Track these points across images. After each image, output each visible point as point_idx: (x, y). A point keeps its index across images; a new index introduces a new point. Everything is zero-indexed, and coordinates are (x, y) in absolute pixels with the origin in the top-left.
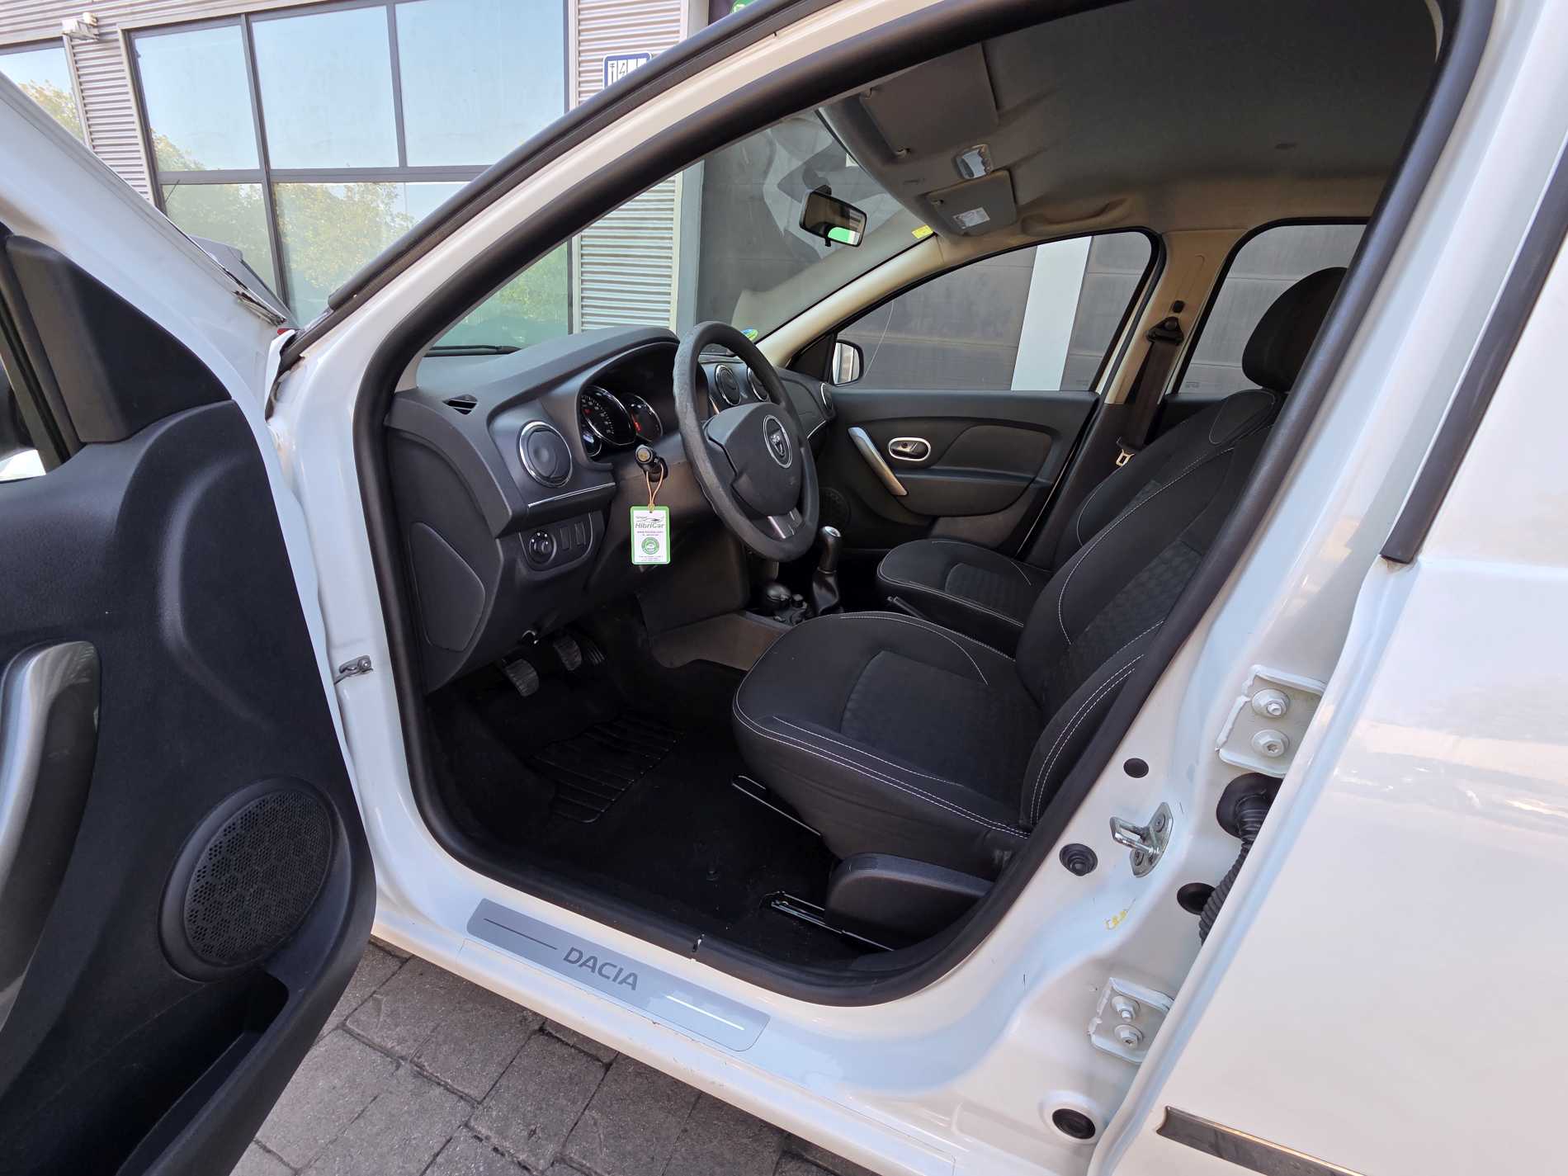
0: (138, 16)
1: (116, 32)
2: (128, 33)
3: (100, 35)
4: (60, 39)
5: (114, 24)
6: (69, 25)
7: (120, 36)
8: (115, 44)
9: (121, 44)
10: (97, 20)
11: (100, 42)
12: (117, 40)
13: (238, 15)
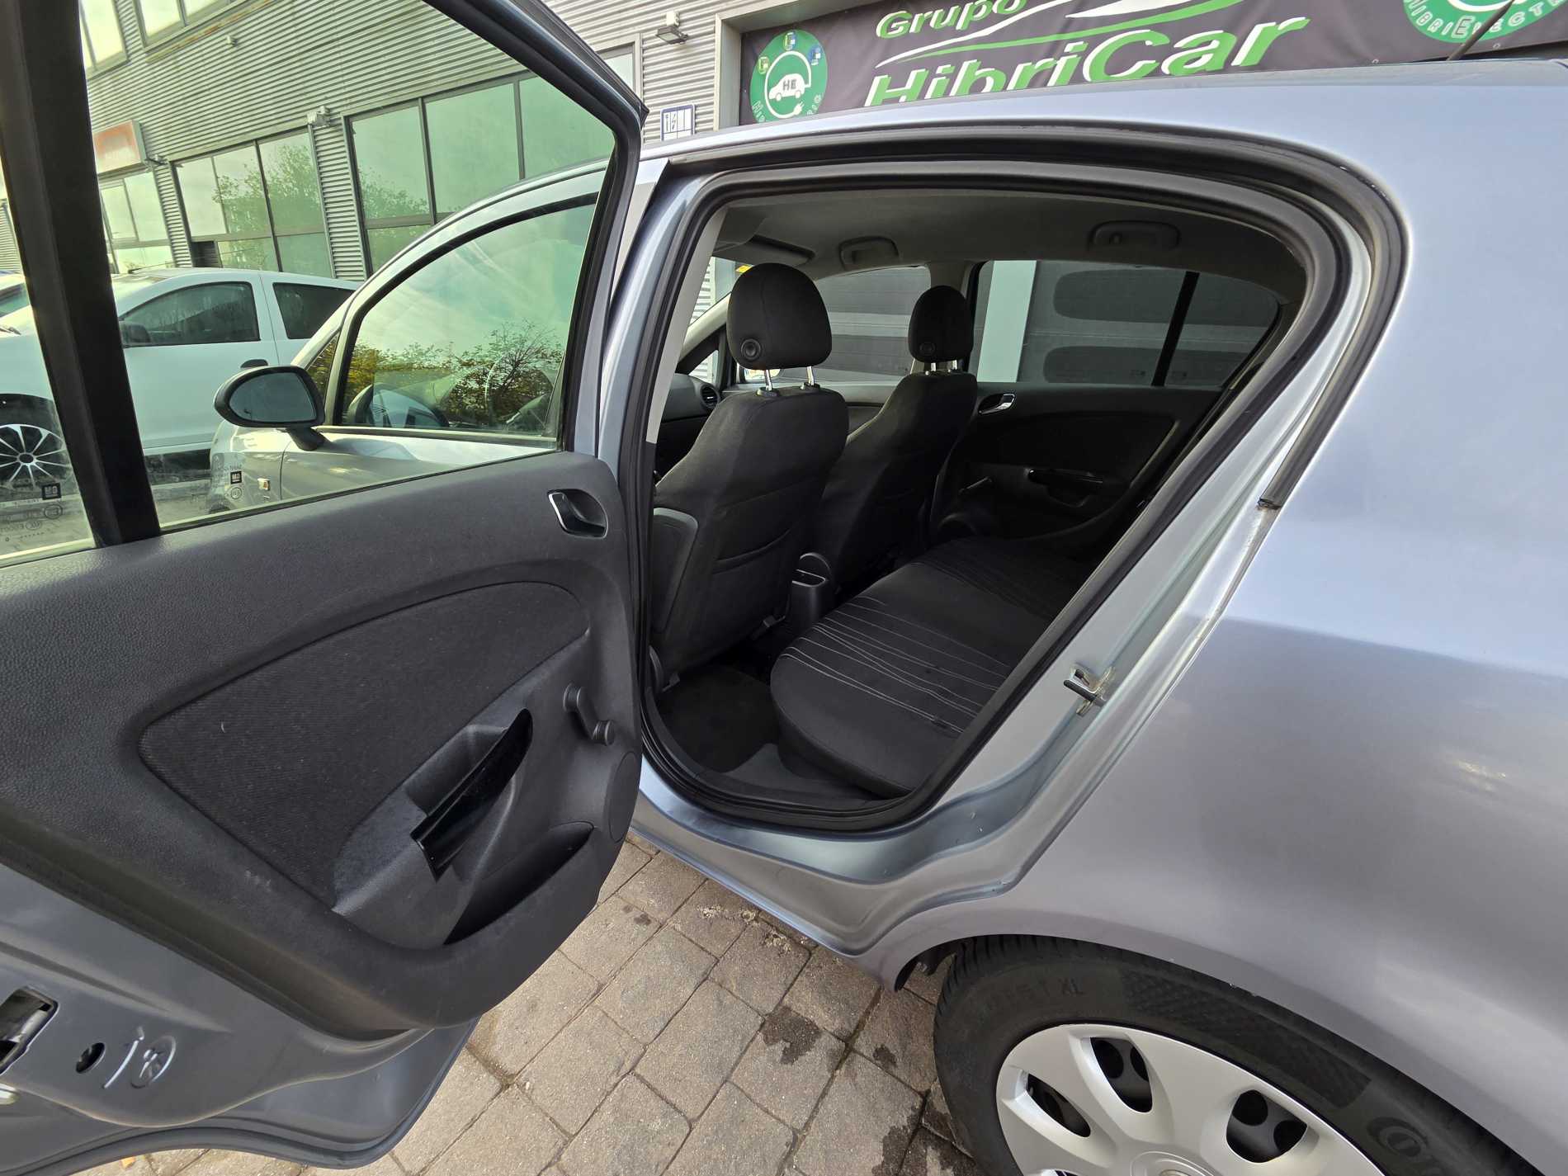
0: (354, 106)
1: (340, 118)
2: (348, 119)
3: (331, 121)
4: (306, 127)
5: (339, 113)
6: (312, 118)
7: (342, 121)
8: (340, 127)
9: (343, 127)
10: (329, 110)
11: (331, 126)
12: (341, 124)
13: (417, 99)
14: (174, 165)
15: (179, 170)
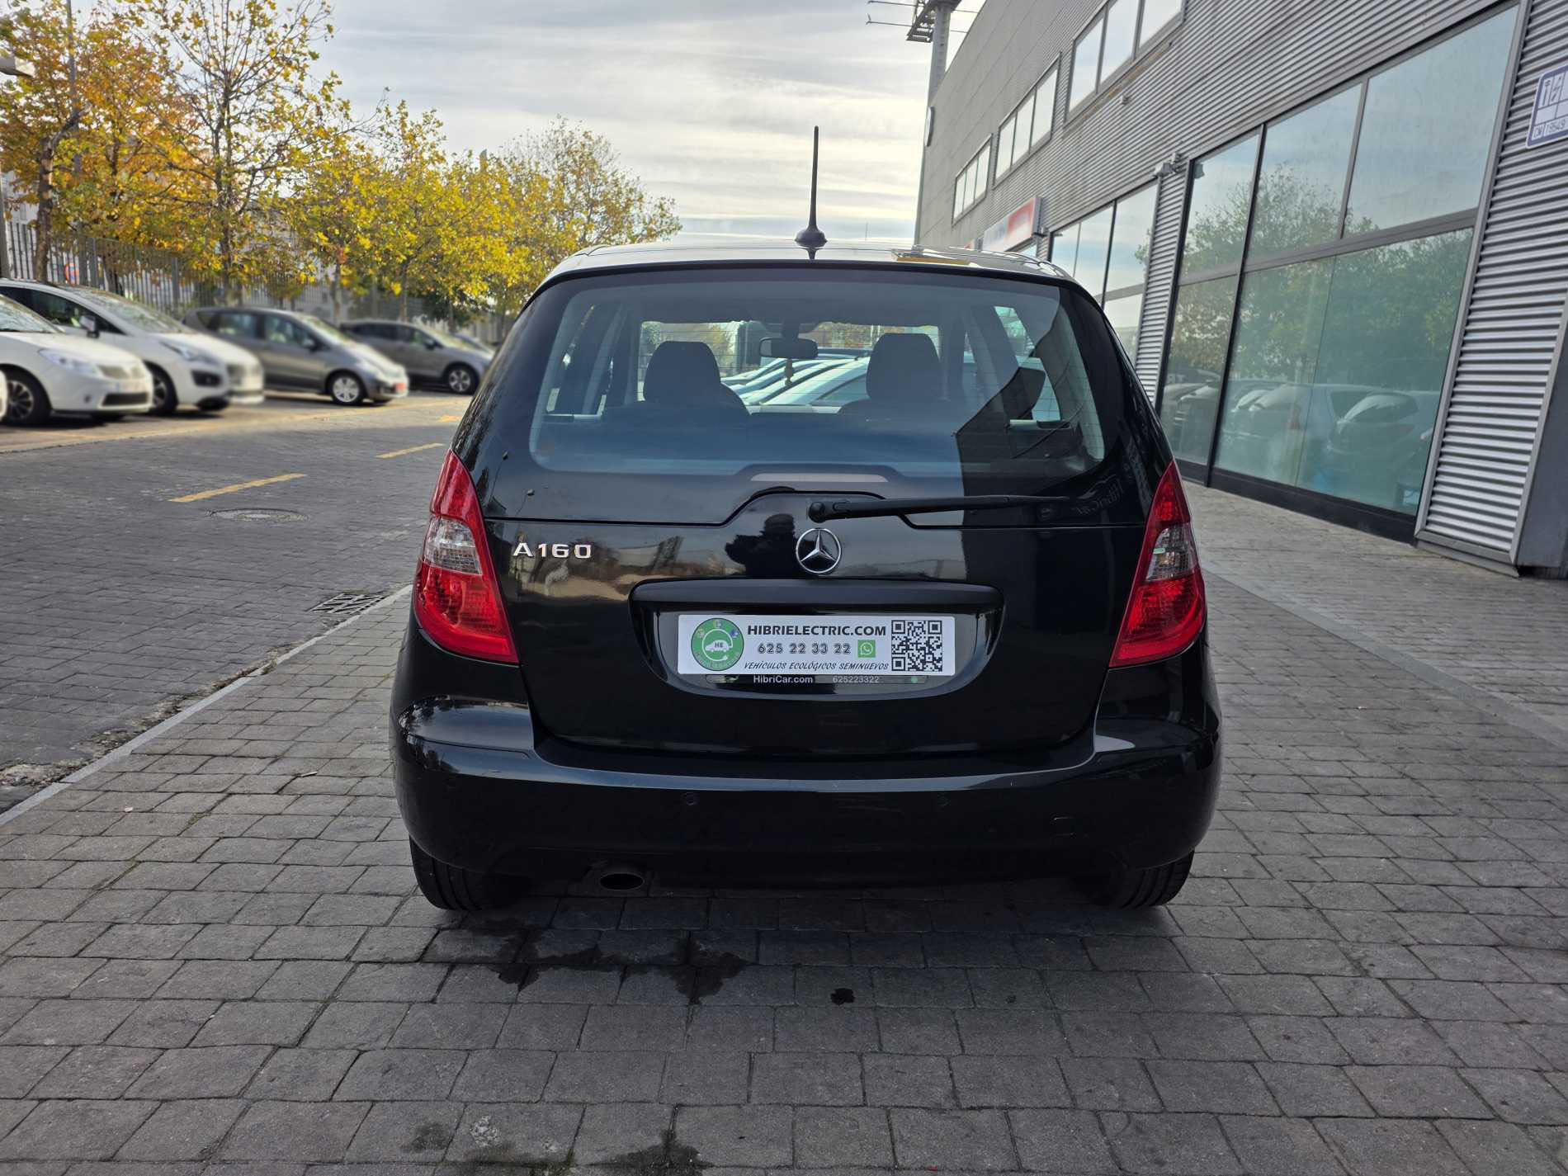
0: (1202, 146)
1: (1186, 163)
2: (1193, 162)
3: (1178, 168)
4: (1156, 178)
5: (1188, 157)
6: (1158, 168)
7: (1188, 166)
8: (1184, 173)
9: (1187, 173)
10: (1180, 155)
11: (1177, 173)
12: (1186, 170)
13: (1259, 126)
14: (1053, 235)
15: (1056, 239)
